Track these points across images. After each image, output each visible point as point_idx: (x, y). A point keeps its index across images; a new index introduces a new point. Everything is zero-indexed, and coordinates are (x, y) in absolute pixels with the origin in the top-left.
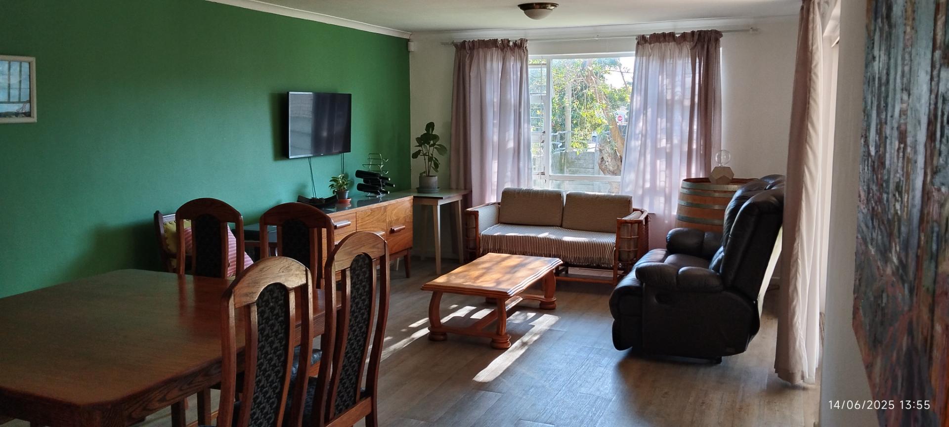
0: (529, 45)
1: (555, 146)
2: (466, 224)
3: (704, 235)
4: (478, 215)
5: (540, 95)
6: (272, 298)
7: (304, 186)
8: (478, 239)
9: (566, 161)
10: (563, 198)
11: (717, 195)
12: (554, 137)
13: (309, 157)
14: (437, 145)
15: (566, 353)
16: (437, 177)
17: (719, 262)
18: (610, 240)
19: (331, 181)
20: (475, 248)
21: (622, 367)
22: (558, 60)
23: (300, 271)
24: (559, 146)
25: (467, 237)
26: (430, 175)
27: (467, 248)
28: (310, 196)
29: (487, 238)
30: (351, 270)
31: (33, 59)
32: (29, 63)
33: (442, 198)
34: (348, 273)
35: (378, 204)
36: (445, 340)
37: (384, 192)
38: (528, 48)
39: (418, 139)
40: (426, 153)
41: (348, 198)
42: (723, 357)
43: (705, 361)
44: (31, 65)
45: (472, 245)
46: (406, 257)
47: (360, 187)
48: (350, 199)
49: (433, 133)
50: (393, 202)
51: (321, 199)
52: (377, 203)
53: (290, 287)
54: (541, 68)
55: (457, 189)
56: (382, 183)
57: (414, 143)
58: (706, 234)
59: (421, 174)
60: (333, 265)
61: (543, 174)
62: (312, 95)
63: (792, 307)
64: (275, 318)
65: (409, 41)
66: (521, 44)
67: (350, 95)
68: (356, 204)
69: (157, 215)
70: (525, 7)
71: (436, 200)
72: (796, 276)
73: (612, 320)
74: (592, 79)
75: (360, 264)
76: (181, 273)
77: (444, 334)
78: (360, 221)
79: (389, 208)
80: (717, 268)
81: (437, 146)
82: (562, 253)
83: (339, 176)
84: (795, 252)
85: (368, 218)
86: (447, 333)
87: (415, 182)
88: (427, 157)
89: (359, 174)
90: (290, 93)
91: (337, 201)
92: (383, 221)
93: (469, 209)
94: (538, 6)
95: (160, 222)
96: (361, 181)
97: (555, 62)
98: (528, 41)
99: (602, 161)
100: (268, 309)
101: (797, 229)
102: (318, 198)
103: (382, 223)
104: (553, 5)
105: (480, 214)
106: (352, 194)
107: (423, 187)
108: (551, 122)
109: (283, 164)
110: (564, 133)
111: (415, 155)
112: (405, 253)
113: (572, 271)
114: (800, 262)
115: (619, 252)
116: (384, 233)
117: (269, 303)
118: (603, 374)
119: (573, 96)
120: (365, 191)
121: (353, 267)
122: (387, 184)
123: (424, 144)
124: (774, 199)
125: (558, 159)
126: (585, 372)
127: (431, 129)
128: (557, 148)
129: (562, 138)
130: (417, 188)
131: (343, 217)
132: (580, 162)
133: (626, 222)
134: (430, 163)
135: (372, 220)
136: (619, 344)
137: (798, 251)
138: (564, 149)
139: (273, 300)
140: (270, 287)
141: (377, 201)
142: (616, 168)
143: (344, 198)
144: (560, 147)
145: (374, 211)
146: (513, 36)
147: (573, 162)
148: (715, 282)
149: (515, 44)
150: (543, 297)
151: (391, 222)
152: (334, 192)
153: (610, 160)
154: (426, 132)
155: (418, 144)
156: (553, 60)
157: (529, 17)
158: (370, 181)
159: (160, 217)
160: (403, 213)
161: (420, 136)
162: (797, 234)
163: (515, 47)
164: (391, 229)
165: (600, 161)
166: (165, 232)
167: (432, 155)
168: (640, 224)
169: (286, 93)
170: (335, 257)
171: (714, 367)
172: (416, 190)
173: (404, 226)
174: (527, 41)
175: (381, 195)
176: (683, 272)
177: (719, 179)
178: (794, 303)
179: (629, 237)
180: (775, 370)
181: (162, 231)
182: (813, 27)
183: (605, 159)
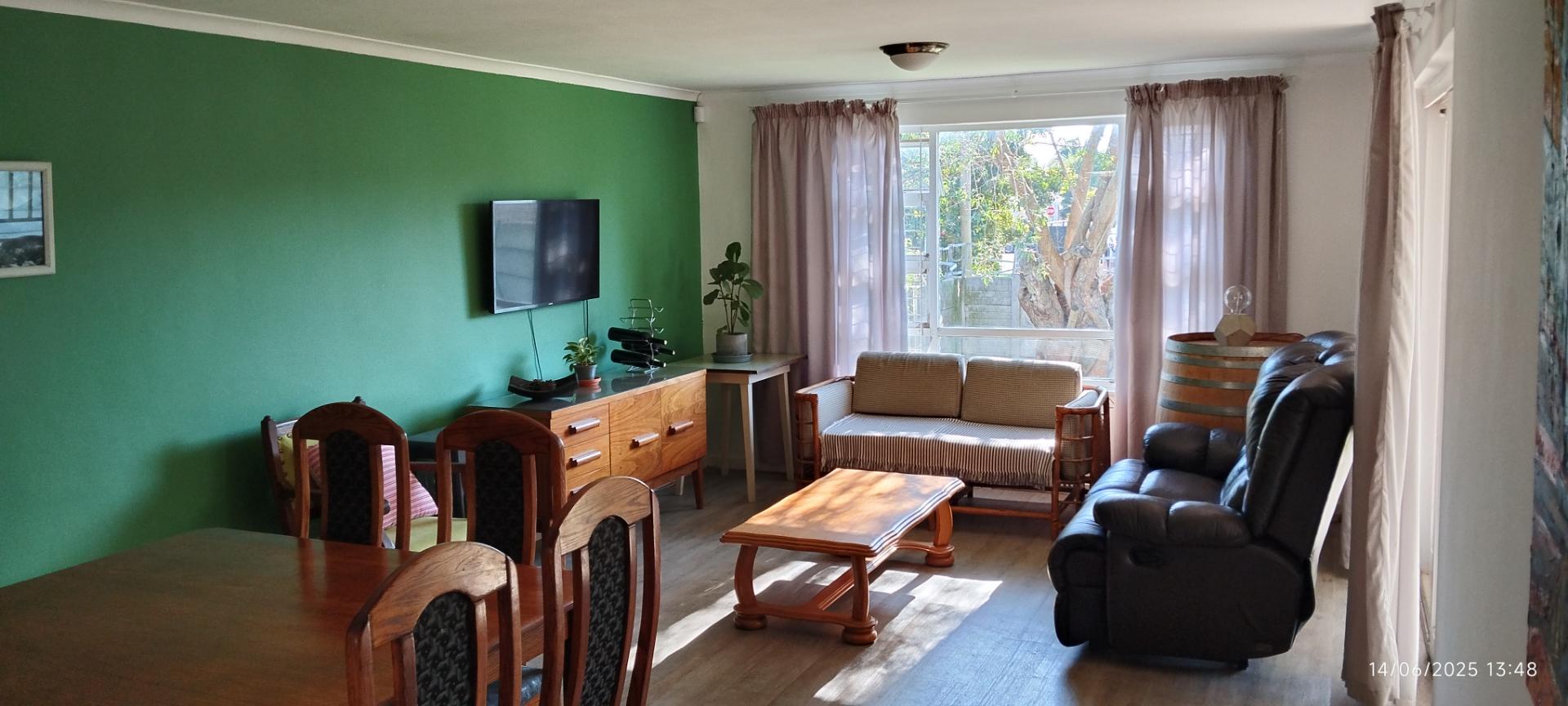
0: (899, 110)
1: (945, 269)
2: (796, 417)
3: (1209, 434)
4: (817, 401)
5: (919, 192)
6: (444, 620)
7: (520, 359)
8: (817, 441)
9: (963, 292)
10: (962, 368)
11: (1228, 364)
12: (944, 254)
13: (529, 310)
14: (746, 281)
15: (975, 652)
16: (746, 335)
17: (1241, 491)
18: (1045, 443)
19: (566, 349)
20: (813, 458)
21: (1074, 677)
22: (948, 133)
23: (495, 563)
24: (952, 269)
25: (799, 438)
26: (734, 331)
27: (799, 457)
28: (532, 376)
29: (832, 440)
30: (589, 550)
31: (47, 167)
32: (42, 173)
33: (755, 372)
34: (585, 555)
35: (645, 387)
36: (763, 627)
37: (656, 364)
38: (898, 114)
39: (713, 272)
40: (727, 295)
41: (596, 378)
42: (1250, 660)
43: (1221, 664)
44: (44, 177)
45: (807, 453)
46: (695, 474)
47: (617, 357)
48: (599, 380)
49: (739, 262)
50: (672, 381)
51: (550, 382)
52: (644, 385)
53: (478, 595)
54: (920, 147)
55: (783, 353)
56: (654, 348)
57: (706, 278)
58: (1212, 434)
59: (719, 331)
60: (557, 544)
61: (926, 326)
62: (536, 206)
63: (1374, 576)
64: (450, 656)
65: (696, 106)
66: (886, 107)
67: (597, 202)
68: (610, 386)
69: (266, 422)
70: (893, 50)
71: (745, 375)
72: (1381, 521)
73: (1054, 594)
74: (1005, 158)
75: (606, 536)
76: (303, 536)
77: (762, 618)
78: (615, 418)
79: (665, 392)
80: (1236, 502)
81: (747, 283)
82: (962, 467)
83: (581, 340)
84: (1377, 479)
85: (629, 412)
86: (768, 617)
87: (709, 344)
88: (728, 302)
89: (615, 334)
90: (495, 202)
91: (574, 385)
92: (656, 416)
93: (801, 391)
94: (912, 48)
95: (271, 434)
96: (618, 345)
97: (942, 136)
98: (898, 103)
99: (1025, 295)
100: (437, 641)
101: (1379, 437)
102: (544, 380)
103: (654, 419)
104: (939, 45)
105: (820, 399)
106: (603, 368)
107: (723, 354)
108: (938, 229)
109: (485, 323)
110: (961, 247)
111: (710, 299)
112: (694, 467)
113: (978, 493)
114: (1386, 494)
115: (1061, 464)
116: (657, 435)
117: (439, 630)
118: (1040, 692)
119: (973, 186)
120: (624, 363)
121: (593, 543)
122: (662, 350)
123: (723, 279)
124: (1335, 382)
125: (951, 291)
126: (1008, 689)
127: (735, 255)
128: (949, 271)
129: (957, 254)
130: (714, 354)
131: (588, 413)
132: (987, 295)
133: (1071, 412)
134: (734, 311)
135: (636, 414)
136: (1066, 634)
137: (1382, 477)
138: (960, 273)
139: (446, 624)
140: (439, 601)
141: (642, 381)
142: (1049, 305)
143: (588, 378)
144: (954, 271)
145: (640, 400)
146: (871, 95)
147: (976, 295)
148: (1235, 530)
149: (876, 107)
150: (931, 545)
151: (669, 416)
152: (571, 367)
153: (1038, 293)
154: (727, 260)
155: (714, 281)
156: (940, 133)
157: (897, 65)
158: (632, 345)
159: (270, 427)
160: (690, 399)
161: (716, 267)
162: (1379, 448)
163: (876, 112)
164: (670, 427)
165: (1021, 295)
166: (280, 452)
167: (737, 297)
168: (1096, 416)
169: (488, 202)
170: (560, 529)
171: (1235, 676)
172: (712, 358)
173: (692, 422)
174: (895, 102)
175: (652, 369)
176: (1177, 511)
177: (1232, 335)
178: (1378, 568)
179: (1078, 438)
180: (1344, 683)
181: (275, 451)
182: (1399, 84)
183: (1031, 291)
